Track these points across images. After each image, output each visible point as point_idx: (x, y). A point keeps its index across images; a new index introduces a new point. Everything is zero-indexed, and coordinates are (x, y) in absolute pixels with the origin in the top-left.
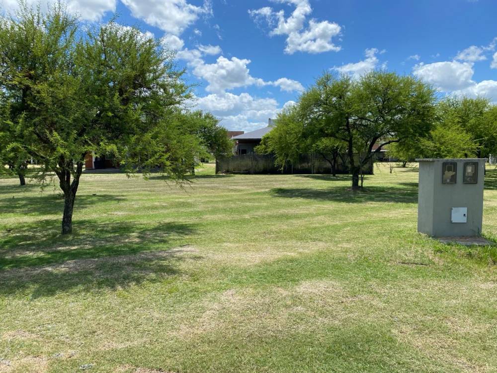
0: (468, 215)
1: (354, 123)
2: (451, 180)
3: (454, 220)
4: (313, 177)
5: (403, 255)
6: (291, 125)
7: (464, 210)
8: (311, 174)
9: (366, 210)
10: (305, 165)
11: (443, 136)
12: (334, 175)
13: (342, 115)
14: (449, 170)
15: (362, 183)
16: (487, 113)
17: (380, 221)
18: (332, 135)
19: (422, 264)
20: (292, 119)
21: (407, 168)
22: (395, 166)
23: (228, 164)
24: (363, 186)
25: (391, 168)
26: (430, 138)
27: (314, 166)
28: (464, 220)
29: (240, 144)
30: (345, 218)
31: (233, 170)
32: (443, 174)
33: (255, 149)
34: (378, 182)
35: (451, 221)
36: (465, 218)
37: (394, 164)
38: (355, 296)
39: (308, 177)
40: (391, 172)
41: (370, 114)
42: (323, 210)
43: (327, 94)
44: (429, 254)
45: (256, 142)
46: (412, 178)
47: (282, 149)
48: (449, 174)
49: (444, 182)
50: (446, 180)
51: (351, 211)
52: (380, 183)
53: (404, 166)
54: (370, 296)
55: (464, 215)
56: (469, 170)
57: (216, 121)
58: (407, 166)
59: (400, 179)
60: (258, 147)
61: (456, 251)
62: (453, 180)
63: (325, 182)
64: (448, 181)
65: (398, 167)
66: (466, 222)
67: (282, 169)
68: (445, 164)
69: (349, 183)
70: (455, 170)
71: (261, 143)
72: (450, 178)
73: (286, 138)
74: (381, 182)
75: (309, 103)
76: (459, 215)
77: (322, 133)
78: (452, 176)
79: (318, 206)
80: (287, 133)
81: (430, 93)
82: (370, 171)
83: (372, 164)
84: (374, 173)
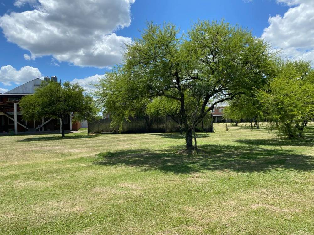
8: (165, 132)
10: (161, 126)
21: (238, 126)
22: (230, 125)
23: (98, 126)
25: (227, 127)
27: (167, 127)
34: (215, 139)
37: (229, 124)
40: (227, 130)
46: (244, 134)
52: (217, 141)
53: (236, 125)
58: (238, 125)
59: (235, 136)
65: (232, 126)
82: (211, 130)
83: (213, 124)
84: (214, 131)
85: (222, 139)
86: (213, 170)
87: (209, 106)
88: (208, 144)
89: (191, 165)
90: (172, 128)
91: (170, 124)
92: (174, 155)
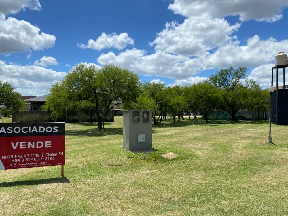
0: (146, 138)
1: (100, 92)
2: (137, 121)
3: (139, 141)
4: (79, 124)
5: (111, 161)
6: (61, 92)
7: (144, 136)
8: (79, 122)
9: (102, 140)
10: (75, 117)
11: (142, 101)
12: (92, 123)
13: (91, 87)
14: (136, 115)
15: (104, 126)
16: (164, 90)
17: (106, 145)
18: (86, 99)
19: (119, 165)
20: (61, 88)
23: (21, 117)
24: (104, 128)
26: (136, 101)
27: (80, 118)
28: (144, 141)
29: (32, 104)
30: (87, 145)
31: (25, 121)
32: (134, 117)
33: (42, 107)
35: (138, 142)
36: (144, 140)
38: (75, 186)
39: (76, 124)
41: (108, 88)
42: (77, 142)
43: (83, 76)
44: (125, 160)
45: (42, 103)
47: (55, 106)
48: (136, 118)
49: (134, 122)
50: (135, 121)
51: (94, 142)
54: (83, 185)
55: (144, 138)
56: (145, 115)
57: (13, 89)
60: (43, 106)
61: (138, 157)
62: (138, 120)
63: (85, 127)
64: (136, 121)
66: (144, 142)
67: (56, 118)
68: (134, 113)
69: (97, 127)
70: (139, 116)
71: (45, 103)
72: (137, 119)
73: (57, 99)
74: (116, 125)
75: (72, 80)
76: (141, 139)
77: (80, 97)
78: (138, 118)
79: (75, 140)
80: (58, 97)
81: (137, 79)
82: (112, 120)
83: (113, 116)
84: (115, 121)
85: (118, 125)
86: (112, 135)
87: (111, 106)
88: (110, 127)
89: (102, 134)
90: (84, 119)
91: (82, 116)
92: (92, 131)
